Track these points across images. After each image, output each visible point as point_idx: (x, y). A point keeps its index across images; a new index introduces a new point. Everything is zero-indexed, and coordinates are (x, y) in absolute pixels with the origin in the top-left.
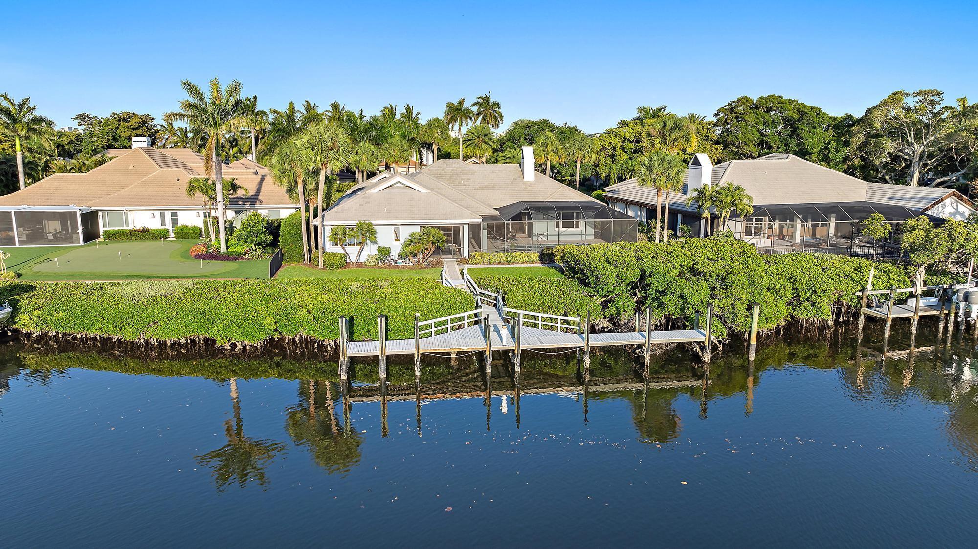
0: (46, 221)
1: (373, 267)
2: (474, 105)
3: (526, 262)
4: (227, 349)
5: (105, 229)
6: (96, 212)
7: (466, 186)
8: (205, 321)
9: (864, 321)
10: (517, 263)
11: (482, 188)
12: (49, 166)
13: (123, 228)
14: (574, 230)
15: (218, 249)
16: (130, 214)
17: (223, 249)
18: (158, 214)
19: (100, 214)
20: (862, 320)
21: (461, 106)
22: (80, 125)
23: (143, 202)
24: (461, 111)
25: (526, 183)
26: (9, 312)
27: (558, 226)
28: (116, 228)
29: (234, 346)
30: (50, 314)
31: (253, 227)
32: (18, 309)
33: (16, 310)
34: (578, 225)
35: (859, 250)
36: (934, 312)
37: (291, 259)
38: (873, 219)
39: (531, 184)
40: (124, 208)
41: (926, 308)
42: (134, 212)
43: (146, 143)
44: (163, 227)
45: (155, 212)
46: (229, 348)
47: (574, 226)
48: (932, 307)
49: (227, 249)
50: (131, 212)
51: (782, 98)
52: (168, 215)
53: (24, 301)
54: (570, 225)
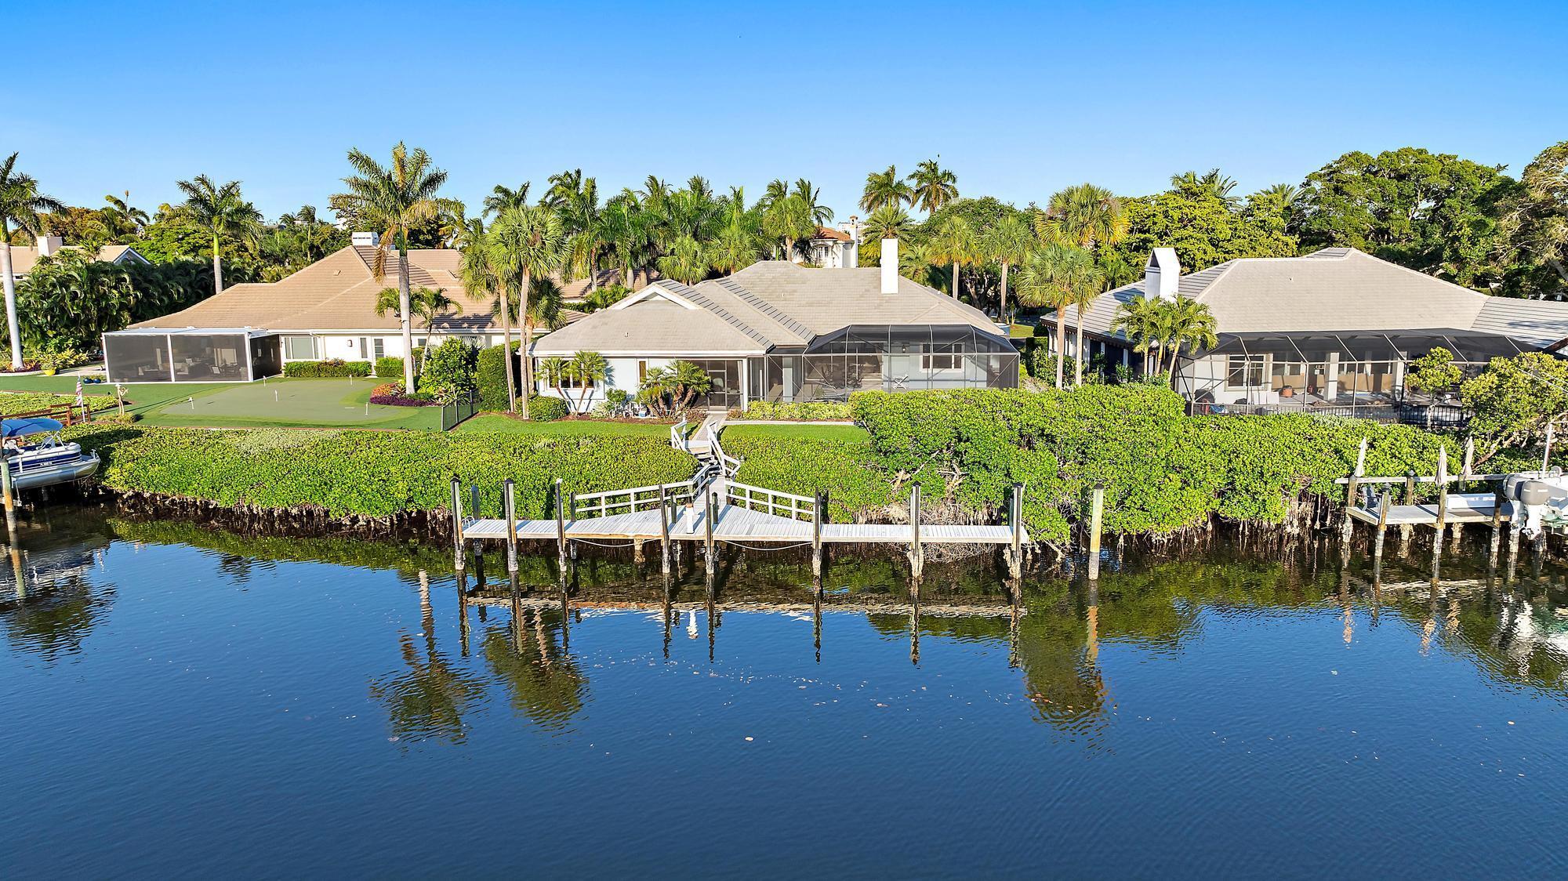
0: (218, 349)
1: (602, 419)
2: (912, 177)
3: (830, 418)
4: (346, 525)
5: (288, 361)
6: (277, 337)
7: (787, 302)
8: (320, 485)
9: (1351, 528)
10: (818, 420)
11: (811, 305)
12: (259, 275)
13: (311, 360)
14: (952, 372)
15: (404, 390)
16: (320, 341)
17: (410, 390)
18: (356, 340)
19: (282, 339)
20: (1348, 528)
21: (892, 180)
22: (339, 217)
23: (337, 324)
24: (891, 187)
25: (882, 297)
26: (96, 464)
27: (926, 365)
28: (302, 360)
29: (355, 520)
30: (145, 468)
31: (447, 359)
32: (110, 460)
33: (106, 460)
34: (958, 365)
35: (1444, 414)
36: (1481, 519)
37: (490, 407)
38: (1433, 358)
39: (890, 298)
40: (310, 331)
41: (1472, 510)
42: (327, 338)
43: (371, 240)
44: (364, 360)
45: (353, 338)
46: (348, 523)
47: (953, 366)
48: (1480, 510)
49: (416, 390)
50: (322, 337)
51: (1426, 152)
52: (370, 343)
53: (119, 451)
54: (944, 363)
